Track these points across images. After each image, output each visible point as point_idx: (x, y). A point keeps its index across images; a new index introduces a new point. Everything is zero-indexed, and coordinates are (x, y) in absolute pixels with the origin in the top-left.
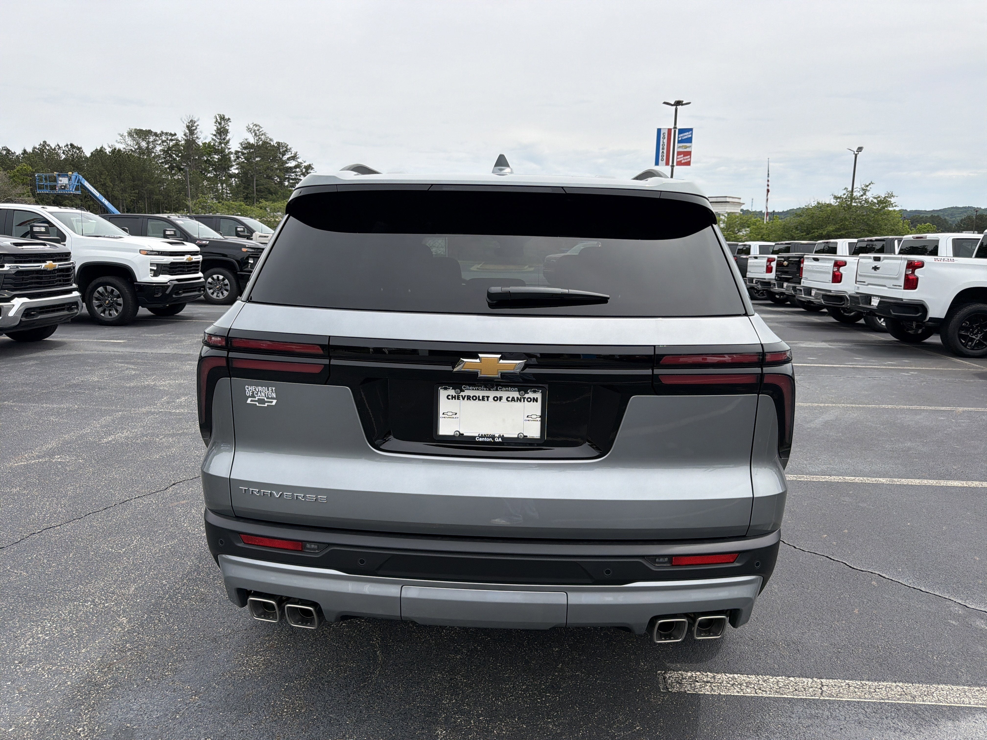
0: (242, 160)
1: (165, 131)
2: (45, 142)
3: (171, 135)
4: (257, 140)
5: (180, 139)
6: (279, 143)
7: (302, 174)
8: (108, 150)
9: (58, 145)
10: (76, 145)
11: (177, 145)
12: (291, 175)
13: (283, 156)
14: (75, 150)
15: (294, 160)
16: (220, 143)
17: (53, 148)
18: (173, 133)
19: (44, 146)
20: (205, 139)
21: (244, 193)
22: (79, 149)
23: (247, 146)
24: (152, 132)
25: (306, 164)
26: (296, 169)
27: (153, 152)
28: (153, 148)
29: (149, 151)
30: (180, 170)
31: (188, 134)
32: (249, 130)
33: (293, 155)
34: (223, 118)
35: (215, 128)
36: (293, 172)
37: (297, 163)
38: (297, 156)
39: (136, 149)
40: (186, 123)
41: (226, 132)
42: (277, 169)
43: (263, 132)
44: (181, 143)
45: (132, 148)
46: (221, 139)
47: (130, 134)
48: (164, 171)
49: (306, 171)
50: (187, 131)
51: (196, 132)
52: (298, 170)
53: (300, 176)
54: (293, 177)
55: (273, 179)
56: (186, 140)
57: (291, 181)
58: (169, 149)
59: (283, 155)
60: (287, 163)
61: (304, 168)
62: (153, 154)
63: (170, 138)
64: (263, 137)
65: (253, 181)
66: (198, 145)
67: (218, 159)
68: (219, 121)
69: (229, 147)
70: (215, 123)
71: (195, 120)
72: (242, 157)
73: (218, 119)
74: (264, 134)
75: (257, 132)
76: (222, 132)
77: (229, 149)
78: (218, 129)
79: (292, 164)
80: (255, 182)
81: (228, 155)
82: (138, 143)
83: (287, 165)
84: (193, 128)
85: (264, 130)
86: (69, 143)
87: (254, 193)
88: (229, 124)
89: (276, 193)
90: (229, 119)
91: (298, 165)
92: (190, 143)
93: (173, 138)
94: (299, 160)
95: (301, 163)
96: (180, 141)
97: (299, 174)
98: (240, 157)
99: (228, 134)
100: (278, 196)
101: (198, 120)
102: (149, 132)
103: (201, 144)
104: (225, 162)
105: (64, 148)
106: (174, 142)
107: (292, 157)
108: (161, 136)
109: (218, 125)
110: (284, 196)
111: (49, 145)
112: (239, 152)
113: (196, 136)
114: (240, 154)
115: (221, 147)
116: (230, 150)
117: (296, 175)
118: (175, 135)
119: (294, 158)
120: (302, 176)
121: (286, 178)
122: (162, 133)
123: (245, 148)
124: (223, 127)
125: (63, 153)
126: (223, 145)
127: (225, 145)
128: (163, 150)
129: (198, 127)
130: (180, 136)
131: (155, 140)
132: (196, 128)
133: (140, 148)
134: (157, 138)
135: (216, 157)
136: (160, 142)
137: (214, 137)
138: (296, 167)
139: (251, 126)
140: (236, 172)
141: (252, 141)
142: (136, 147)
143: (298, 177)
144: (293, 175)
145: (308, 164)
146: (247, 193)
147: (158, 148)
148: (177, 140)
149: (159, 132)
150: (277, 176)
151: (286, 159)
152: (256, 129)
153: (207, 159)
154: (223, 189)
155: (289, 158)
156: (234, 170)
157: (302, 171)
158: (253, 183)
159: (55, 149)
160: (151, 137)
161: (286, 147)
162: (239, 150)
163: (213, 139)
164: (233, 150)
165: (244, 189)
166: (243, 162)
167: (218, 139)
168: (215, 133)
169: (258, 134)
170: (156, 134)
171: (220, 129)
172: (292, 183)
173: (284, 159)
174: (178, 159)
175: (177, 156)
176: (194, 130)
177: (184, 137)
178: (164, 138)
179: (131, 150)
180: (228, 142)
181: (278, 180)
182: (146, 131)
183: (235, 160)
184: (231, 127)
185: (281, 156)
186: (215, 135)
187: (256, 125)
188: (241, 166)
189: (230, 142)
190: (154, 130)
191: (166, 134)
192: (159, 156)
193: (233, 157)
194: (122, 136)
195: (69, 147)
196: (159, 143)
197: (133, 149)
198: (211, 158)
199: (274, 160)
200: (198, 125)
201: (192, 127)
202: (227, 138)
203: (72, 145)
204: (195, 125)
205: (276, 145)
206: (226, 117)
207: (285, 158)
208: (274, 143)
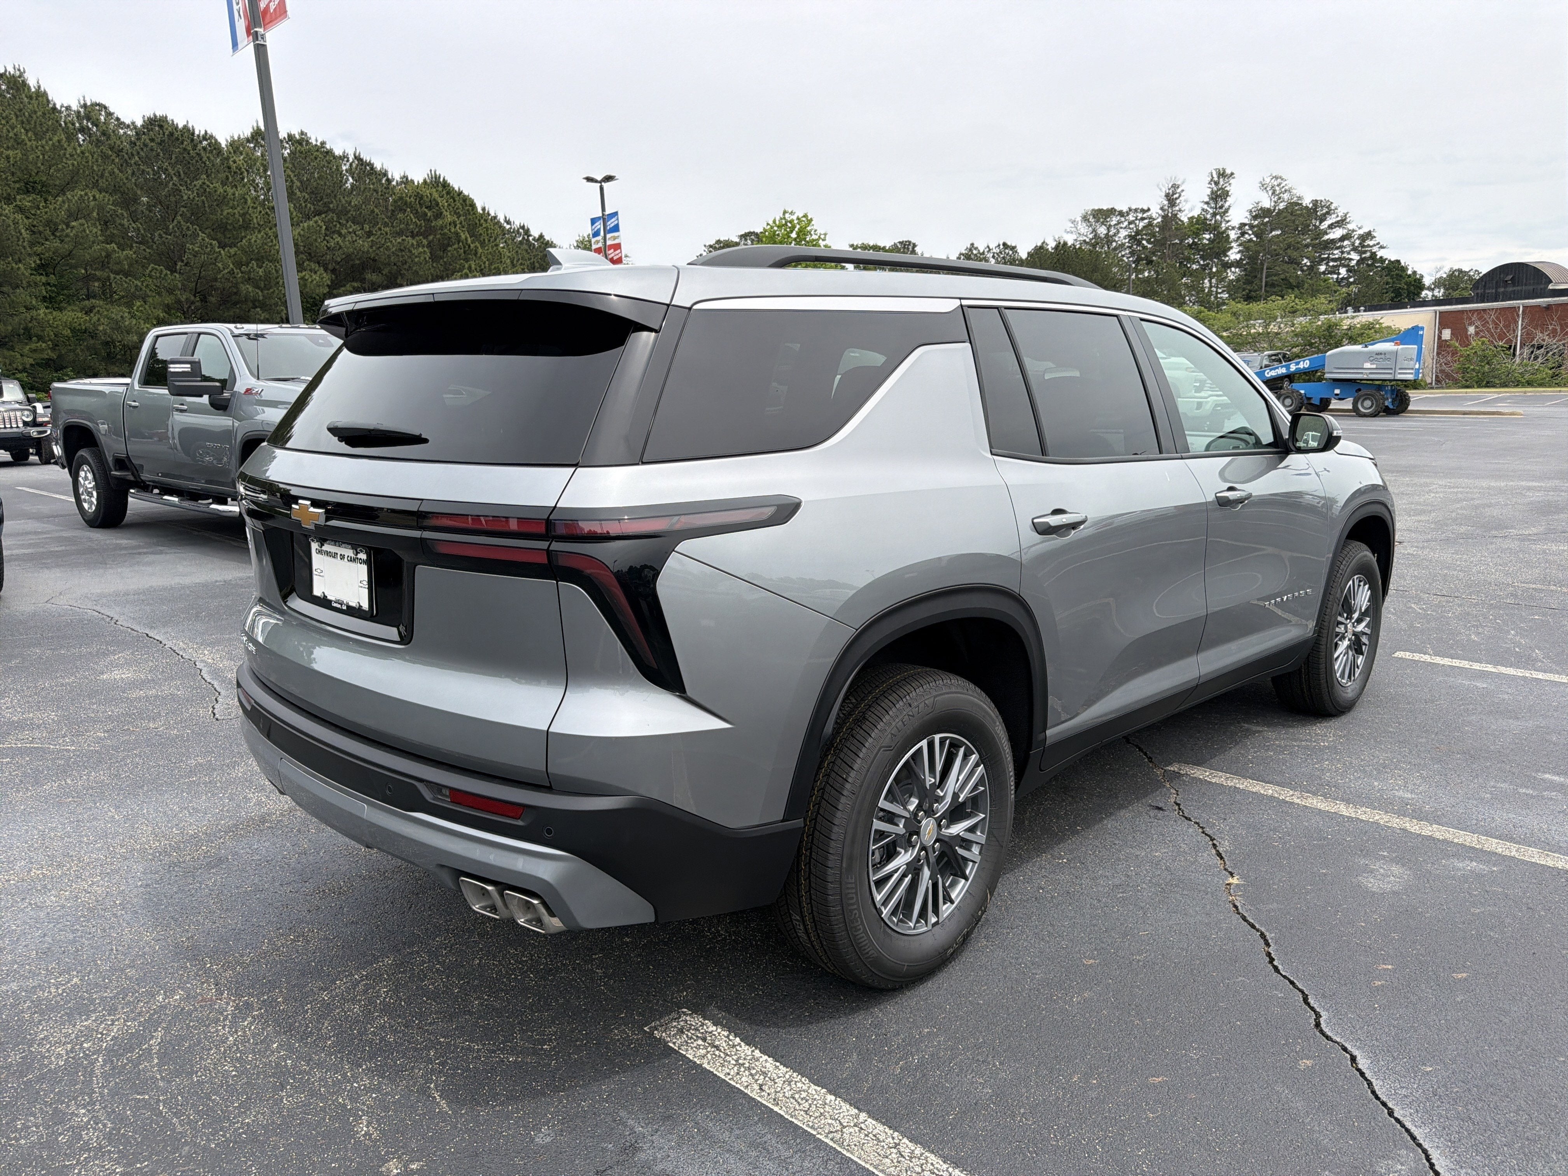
0: (1250, 236)
1: (1133, 207)
2: (972, 244)
3: (1143, 211)
4: (1275, 202)
5: (1154, 216)
6: (1317, 201)
7: (1352, 250)
8: (1051, 245)
9: (988, 247)
10: (1009, 244)
11: (1150, 224)
12: (1333, 254)
13: (1320, 223)
14: (1007, 251)
15: (1340, 227)
16: (1214, 215)
17: (981, 251)
18: (1146, 208)
19: (970, 250)
20: (1191, 210)
21: (1244, 290)
22: (1013, 248)
23: (1261, 213)
24: (1115, 210)
25: (1361, 232)
26: (1343, 241)
27: (1115, 241)
28: (1115, 235)
29: (1109, 239)
30: (1150, 262)
31: (1166, 207)
32: (1263, 186)
33: (1339, 219)
34: (1222, 174)
35: (1209, 191)
36: (1337, 248)
37: (1345, 232)
38: (1348, 220)
39: (1091, 239)
40: (1165, 190)
41: (1225, 195)
42: (1307, 246)
43: (1287, 188)
44: (1155, 222)
45: (1085, 238)
46: (1216, 208)
47: (1085, 218)
48: (1127, 268)
49: (1360, 244)
50: (1166, 203)
51: (1178, 201)
52: (1346, 243)
53: (1349, 253)
54: (1337, 256)
55: (1298, 264)
56: (1163, 217)
57: (1331, 264)
58: (1138, 232)
59: (1321, 221)
60: (1327, 234)
61: (1358, 238)
62: (1114, 244)
63: (1140, 215)
64: (1286, 196)
65: (1262, 269)
66: (1182, 221)
67: (1209, 240)
68: (1216, 179)
69: (1227, 219)
70: (1210, 183)
71: (1179, 183)
72: (1250, 232)
73: (1215, 176)
74: (1288, 191)
75: (1277, 188)
76: (1219, 196)
77: (1228, 221)
78: (1212, 192)
79: (1336, 234)
80: (1265, 271)
81: (1224, 232)
82: (1094, 231)
83: (1326, 237)
84: (1175, 196)
85: (1288, 184)
86: (1001, 243)
87: (1261, 288)
88: (1232, 181)
89: (1299, 286)
90: (1232, 174)
91: (1347, 234)
92: (1169, 220)
93: (1145, 215)
94: (1350, 227)
95: (1354, 231)
96: (1154, 219)
97: (1348, 249)
98: (1247, 233)
99: (1228, 199)
100: (1302, 291)
101: (1183, 183)
102: (1112, 212)
103: (1185, 220)
104: (1219, 243)
105: (994, 251)
106: (1146, 221)
107: (1338, 222)
108: (1128, 214)
109: (1213, 185)
110: (1312, 290)
111: (976, 248)
112: (1245, 225)
113: (1177, 208)
114: (1247, 227)
115: (1216, 221)
116: (1229, 224)
117: (1342, 252)
118: (1149, 210)
119: (1341, 223)
120: (1352, 253)
121: (1323, 259)
122: (1130, 210)
123: (1255, 218)
124: (1222, 188)
125: (993, 257)
126: (1218, 217)
127: (1222, 217)
128: (1129, 236)
129: (1182, 194)
130: (1155, 212)
131: (1119, 223)
132: (1180, 196)
133: (1096, 236)
134: (1123, 219)
135: (1207, 236)
136: (1126, 223)
137: (1205, 207)
138: (1343, 238)
139: (1268, 180)
140: (1238, 257)
141: (1267, 203)
142: (1091, 236)
143: (1345, 255)
144: (1336, 252)
145: (1367, 231)
146: (1250, 291)
147: (1123, 233)
148: (1150, 218)
149: (1125, 209)
150: (1307, 258)
151: (1326, 226)
152: (1276, 183)
153: (1194, 242)
154: (1211, 287)
155: (1332, 224)
156: (1234, 255)
157: (1353, 244)
158: (1262, 274)
159: (983, 253)
160: (1114, 219)
161: (1328, 207)
162: (1246, 221)
163: (1203, 210)
164: (1235, 223)
165: (1244, 283)
166: (1251, 240)
167: (1211, 208)
168: (1207, 199)
169: (1278, 192)
170: (1121, 214)
171: (1216, 192)
172: (1333, 266)
173: (1322, 228)
174: (1149, 246)
175: (1149, 241)
176: (1176, 199)
177: (1160, 212)
178: (1131, 218)
179: (1085, 241)
180: (1227, 211)
181: (1308, 264)
182: (1108, 210)
183: (1238, 238)
184: (1234, 188)
185: (1318, 224)
186: (1207, 203)
187: (1276, 178)
188: (1246, 247)
189: (1230, 212)
190: (1118, 208)
191: (1136, 210)
192: (1123, 244)
193: (1233, 235)
194: (1073, 222)
195: (1001, 247)
196: (1124, 226)
197: (1088, 240)
198: (1199, 240)
199: (1306, 230)
200: (1183, 191)
201: (1173, 195)
202: (1226, 205)
203: (1004, 244)
204: (1179, 190)
205: (1310, 206)
206: (1228, 172)
207: (1324, 225)
208: (1307, 202)
